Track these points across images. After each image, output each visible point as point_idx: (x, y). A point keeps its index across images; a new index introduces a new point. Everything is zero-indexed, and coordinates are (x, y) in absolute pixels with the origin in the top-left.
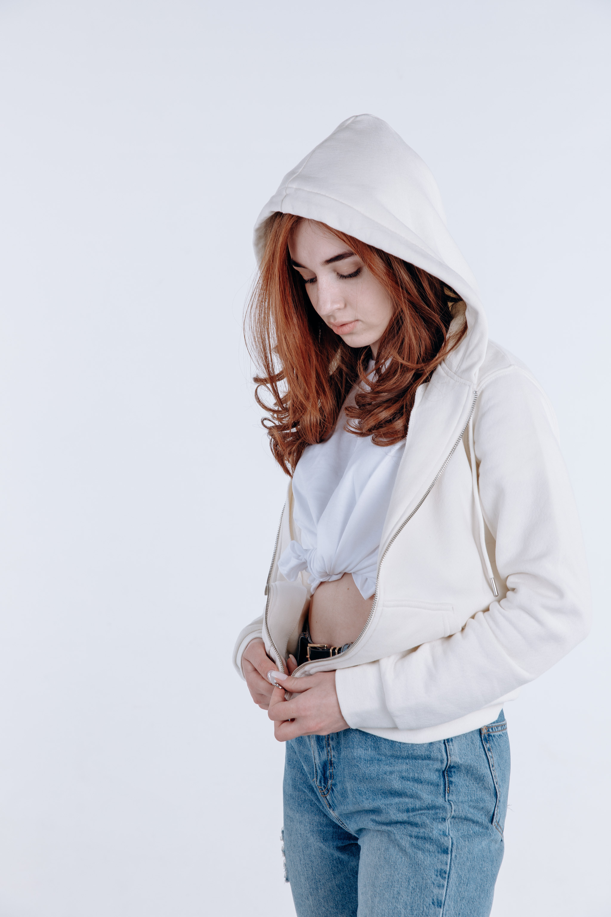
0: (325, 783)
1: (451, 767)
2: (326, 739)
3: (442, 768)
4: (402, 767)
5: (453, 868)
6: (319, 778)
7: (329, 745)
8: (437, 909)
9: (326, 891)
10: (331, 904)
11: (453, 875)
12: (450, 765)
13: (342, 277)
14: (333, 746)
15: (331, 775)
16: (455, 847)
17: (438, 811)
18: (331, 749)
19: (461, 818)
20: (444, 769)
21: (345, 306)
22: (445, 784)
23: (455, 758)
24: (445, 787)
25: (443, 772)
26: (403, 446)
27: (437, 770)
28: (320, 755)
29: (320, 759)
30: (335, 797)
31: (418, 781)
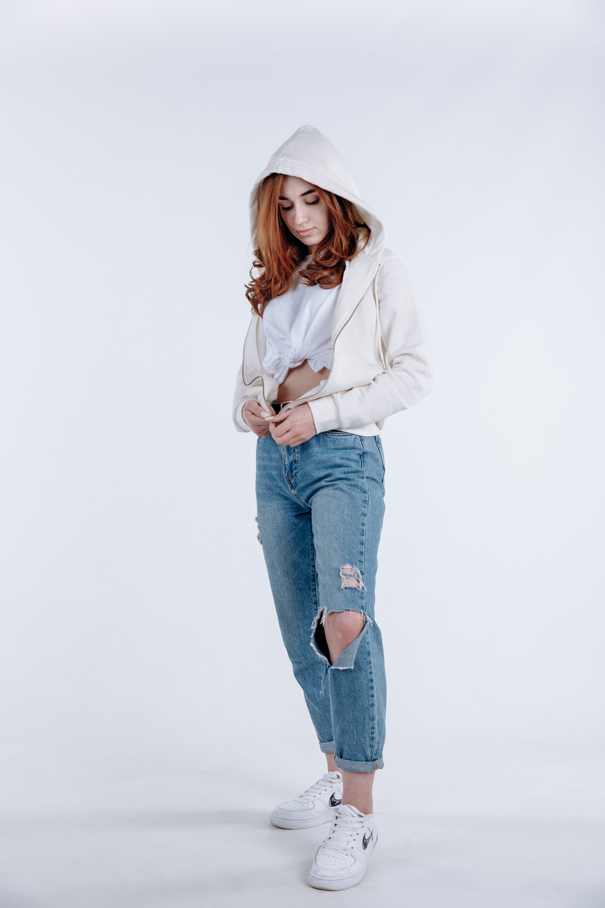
0: (291, 473)
1: (364, 453)
2: (293, 449)
3: (360, 453)
4: (340, 453)
5: (370, 500)
6: (287, 471)
7: (295, 452)
8: (364, 517)
9: (286, 542)
10: (289, 549)
11: (370, 503)
12: (364, 452)
13: (308, 203)
14: (297, 451)
15: (295, 468)
16: (369, 491)
17: (360, 474)
18: (296, 454)
19: (370, 478)
20: (361, 454)
21: (309, 220)
22: (362, 462)
23: (367, 449)
24: (362, 463)
25: (361, 455)
26: (340, 287)
27: (358, 454)
28: (288, 459)
29: (289, 461)
30: (297, 479)
31: (349, 459)
